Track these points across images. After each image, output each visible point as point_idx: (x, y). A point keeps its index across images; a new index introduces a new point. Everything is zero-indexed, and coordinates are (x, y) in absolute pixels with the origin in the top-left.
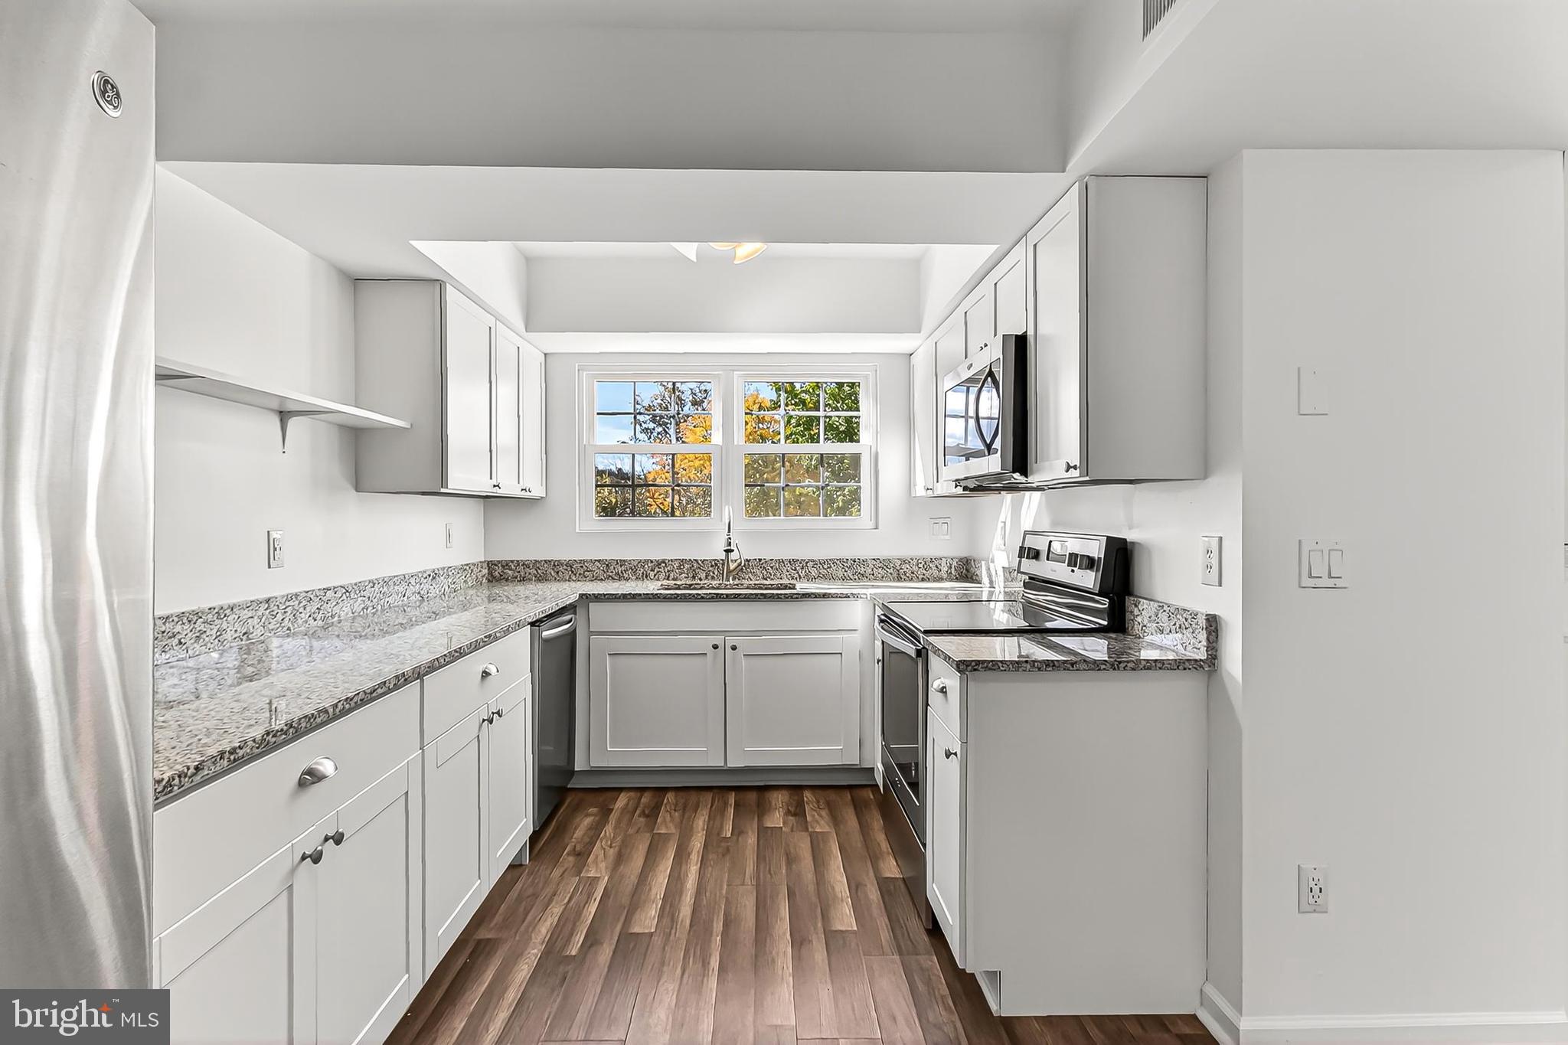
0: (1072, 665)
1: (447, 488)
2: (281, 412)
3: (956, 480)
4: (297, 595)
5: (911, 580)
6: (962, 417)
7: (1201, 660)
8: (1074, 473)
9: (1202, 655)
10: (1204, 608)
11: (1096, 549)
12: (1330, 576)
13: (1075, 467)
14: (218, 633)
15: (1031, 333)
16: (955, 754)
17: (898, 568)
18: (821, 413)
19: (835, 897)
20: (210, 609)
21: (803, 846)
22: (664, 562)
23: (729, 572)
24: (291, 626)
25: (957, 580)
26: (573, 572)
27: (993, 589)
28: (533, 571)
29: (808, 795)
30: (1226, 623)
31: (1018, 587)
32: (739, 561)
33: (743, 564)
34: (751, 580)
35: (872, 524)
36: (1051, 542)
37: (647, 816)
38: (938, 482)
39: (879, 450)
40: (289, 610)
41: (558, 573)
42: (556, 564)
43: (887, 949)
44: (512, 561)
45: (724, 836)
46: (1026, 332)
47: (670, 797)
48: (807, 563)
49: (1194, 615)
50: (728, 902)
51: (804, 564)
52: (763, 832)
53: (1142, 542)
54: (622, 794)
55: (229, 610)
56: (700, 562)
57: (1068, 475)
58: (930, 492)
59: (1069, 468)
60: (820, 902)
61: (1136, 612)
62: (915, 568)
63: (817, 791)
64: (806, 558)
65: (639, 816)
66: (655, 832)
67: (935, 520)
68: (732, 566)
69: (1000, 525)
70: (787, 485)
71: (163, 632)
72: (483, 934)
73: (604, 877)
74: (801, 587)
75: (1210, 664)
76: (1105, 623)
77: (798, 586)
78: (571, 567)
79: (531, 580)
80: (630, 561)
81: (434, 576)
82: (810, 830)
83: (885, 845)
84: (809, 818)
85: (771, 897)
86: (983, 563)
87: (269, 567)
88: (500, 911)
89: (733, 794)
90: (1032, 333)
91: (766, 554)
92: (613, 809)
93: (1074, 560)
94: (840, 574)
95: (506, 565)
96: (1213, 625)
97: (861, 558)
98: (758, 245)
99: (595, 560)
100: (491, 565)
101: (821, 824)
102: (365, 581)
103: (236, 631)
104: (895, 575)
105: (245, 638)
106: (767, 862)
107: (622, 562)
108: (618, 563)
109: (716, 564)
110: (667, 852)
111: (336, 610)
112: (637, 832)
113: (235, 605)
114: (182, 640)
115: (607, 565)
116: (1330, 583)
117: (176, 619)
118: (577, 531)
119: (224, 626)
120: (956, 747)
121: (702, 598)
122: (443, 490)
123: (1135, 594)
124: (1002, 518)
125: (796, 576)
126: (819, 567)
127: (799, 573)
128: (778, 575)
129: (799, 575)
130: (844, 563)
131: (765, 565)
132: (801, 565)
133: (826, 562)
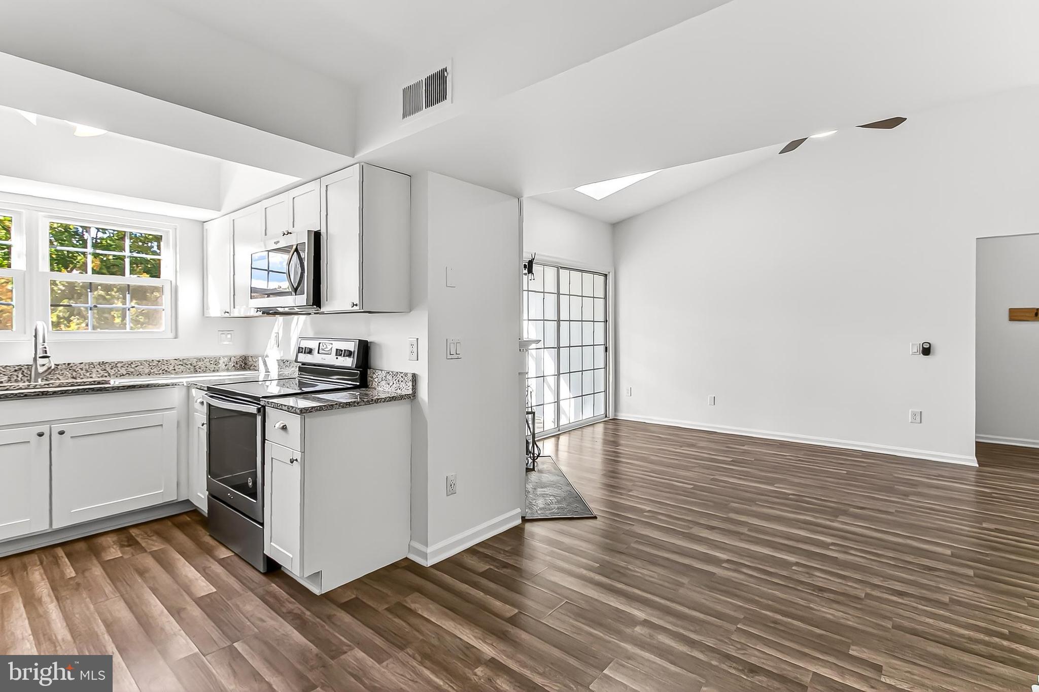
0: (358, 404)
3: (258, 308)
5: (205, 372)
6: (266, 270)
7: (410, 394)
8: (356, 308)
9: (410, 392)
10: (410, 371)
11: (352, 346)
12: (456, 354)
13: (356, 305)
15: (323, 231)
16: (296, 460)
17: (195, 364)
18: (127, 253)
19: (190, 581)
21: (149, 562)
23: (38, 374)
25: (238, 370)
27: (268, 373)
29: (134, 532)
30: (420, 377)
31: (294, 371)
32: (47, 366)
33: (52, 368)
34: (61, 380)
35: (172, 335)
36: (320, 343)
38: (234, 308)
39: (178, 284)
43: (242, 592)
45: (70, 577)
46: (320, 230)
48: (116, 364)
49: (406, 375)
50: (100, 614)
51: (114, 365)
52: (105, 565)
53: (376, 342)
57: (353, 309)
58: (227, 315)
59: (354, 305)
60: (180, 586)
61: (374, 376)
62: (208, 364)
63: (140, 527)
64: (116, 360)
67: (223, 332)
68: (41, 370)
69: (273, 335)
70: (95, 306)
74: (115, 382)
75: (413, 396)
76: (358, 384)
77: (112, 382)
82: (148, 551)
83: (212, 542)
84: (144, 545)
85: (138, 597)
86: (260, 358)
89: (60, 548)
90: (325, 231)
91: (75, 359)
93: (339, 353)
94: (147, 371)
96: (414, 378)
97: (165, 359)
98: (101, 132)
101: (157, 545)
104: (192, 370)
106: (122, 579)
116: (456, 356)
120: (298, 455)
123: (372, 367)
124: (275, 330)
125: (106, 374)
126: (128, 367)
127: (109, 372)
128: (88, 374)
129: (110, 374)
130: (149, 363)
131: (74, 368)
132: (110, 366)
133: (134, 363)
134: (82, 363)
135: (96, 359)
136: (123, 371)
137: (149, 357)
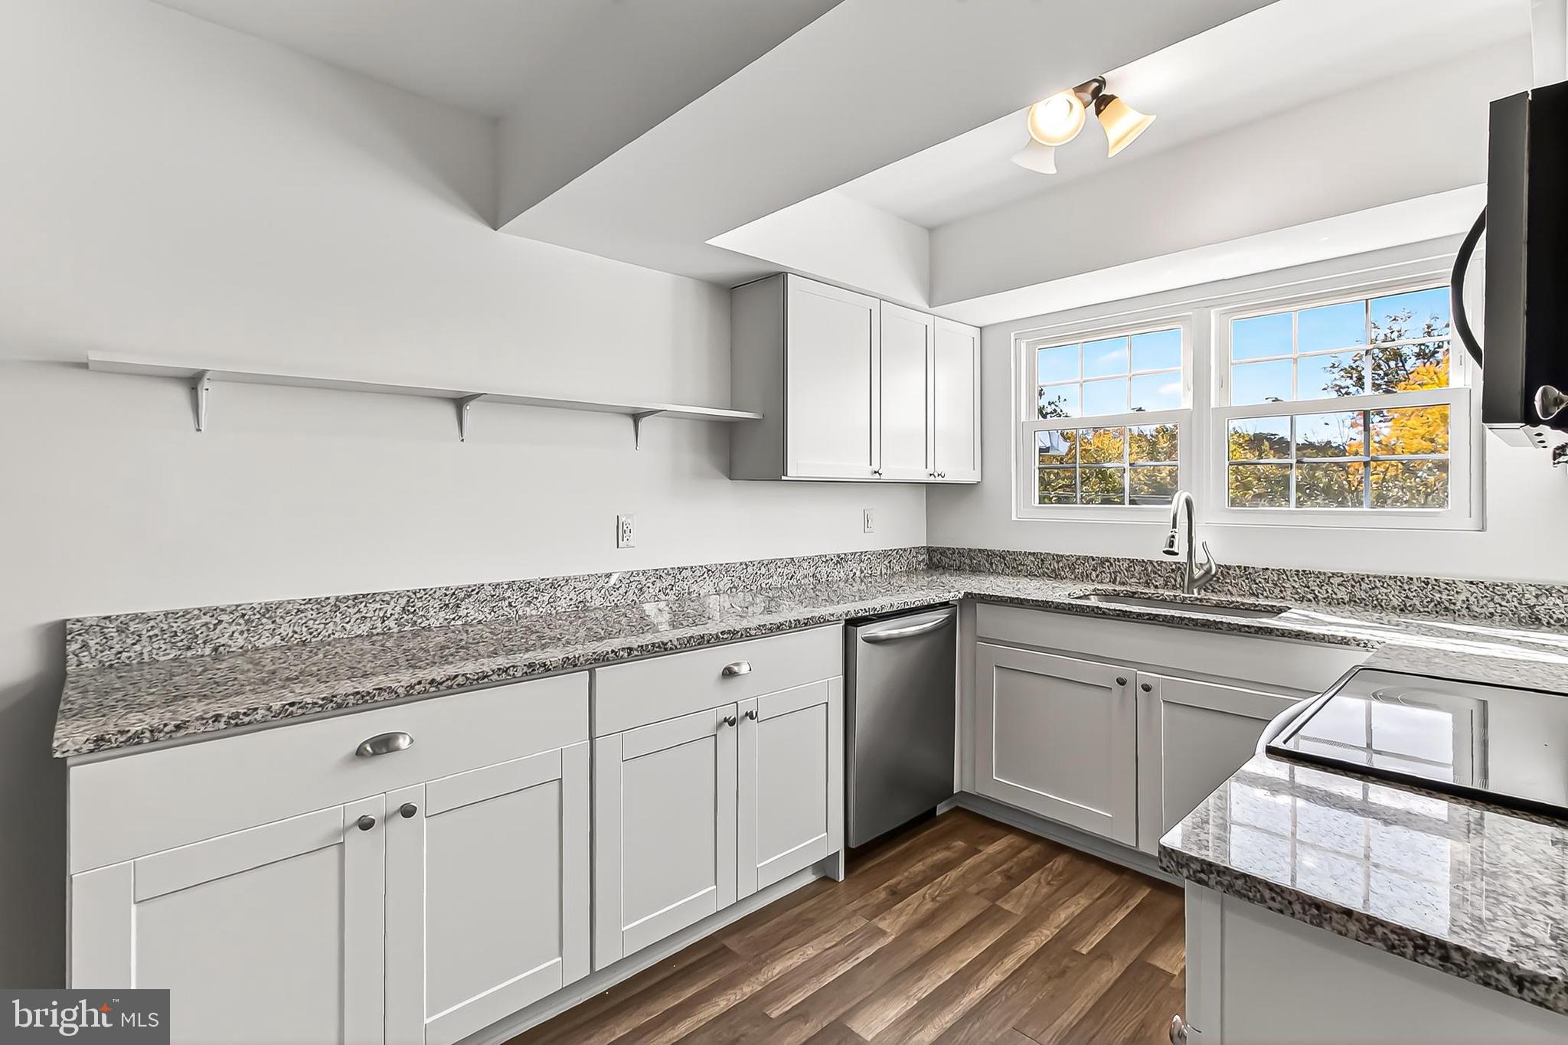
1: (787, 475)
2: (633, 415)
4: (644, 572)
14: (552, 600)
20: (542, 580)
22: (1108, 561)
23: (1192, 581)
24: (635, 598)
26: (1005, 564)
28: (967, 561)
32: (1207, 566)
33: (1213, 572)
34: (1231, 594)
35: (1472, 523)
37: (1009, 878)
40: (634, 585)
41: (991, 564)
42: (990, 555)
44: (949, 549)
45: (1077, 949)
47: (1060, 862)
48: (1330, 578)
54: (1010, 837)
55: (564, 581)
56: (1156, 564)
64: (1329, 570)
65: (999, 873)
66: (998, 903)
68: (1197, 573)
70: (1300, 461)
71: (493, 596)
72: (731, 943)
73: (892, 935)
78: (1004, 559)
79: (964, 570)
80: (1069, 556)
81: (841, 560)
87: (618, 547)
88: (766, 925)
89: (1148, 890)
91: (1255, 560)
92: (980, 851)
95: (943, 552)
97: (1442, 578)
99: (1030, 553)
100: (930, 551)
102: (735, 563)
103: (571, 599)
105: (581, 605)
107: (1058, 558)
108: (1054, 559)
109: (1179, 568)
110: (984, 938)
111: (695, 587)
112: (978, 894)
113: (570, 577)
114: (513, 604)
115: (1042, 560)
117: (506, 587)
118: (1013, 519)
119: (559, 594)
121: (1104, 613)
122: (783, 478)
125: (1310, 596)
126: (1353, 586)
127: (1316, 592)
128: (1277, 591)
129: (1317, 596)
130: (1402, 582)
131: (1253, 576)
132: (1318, 580)
133: (1367, 580)
134: (1267, 569)
135: (1292, 563)
136: (1342, 594)
137: (1403, 570)
